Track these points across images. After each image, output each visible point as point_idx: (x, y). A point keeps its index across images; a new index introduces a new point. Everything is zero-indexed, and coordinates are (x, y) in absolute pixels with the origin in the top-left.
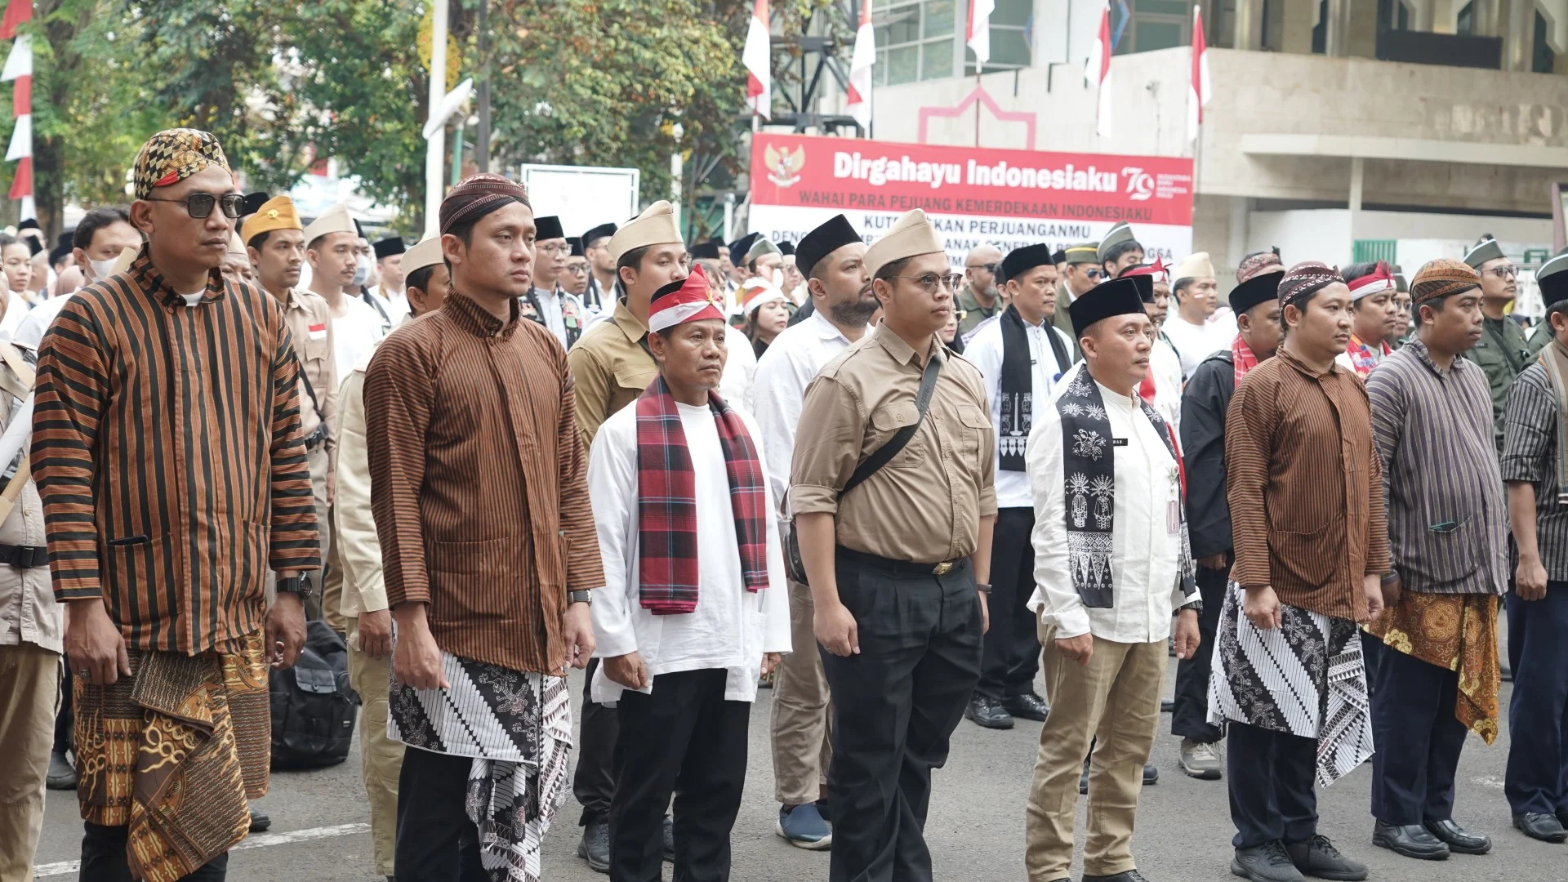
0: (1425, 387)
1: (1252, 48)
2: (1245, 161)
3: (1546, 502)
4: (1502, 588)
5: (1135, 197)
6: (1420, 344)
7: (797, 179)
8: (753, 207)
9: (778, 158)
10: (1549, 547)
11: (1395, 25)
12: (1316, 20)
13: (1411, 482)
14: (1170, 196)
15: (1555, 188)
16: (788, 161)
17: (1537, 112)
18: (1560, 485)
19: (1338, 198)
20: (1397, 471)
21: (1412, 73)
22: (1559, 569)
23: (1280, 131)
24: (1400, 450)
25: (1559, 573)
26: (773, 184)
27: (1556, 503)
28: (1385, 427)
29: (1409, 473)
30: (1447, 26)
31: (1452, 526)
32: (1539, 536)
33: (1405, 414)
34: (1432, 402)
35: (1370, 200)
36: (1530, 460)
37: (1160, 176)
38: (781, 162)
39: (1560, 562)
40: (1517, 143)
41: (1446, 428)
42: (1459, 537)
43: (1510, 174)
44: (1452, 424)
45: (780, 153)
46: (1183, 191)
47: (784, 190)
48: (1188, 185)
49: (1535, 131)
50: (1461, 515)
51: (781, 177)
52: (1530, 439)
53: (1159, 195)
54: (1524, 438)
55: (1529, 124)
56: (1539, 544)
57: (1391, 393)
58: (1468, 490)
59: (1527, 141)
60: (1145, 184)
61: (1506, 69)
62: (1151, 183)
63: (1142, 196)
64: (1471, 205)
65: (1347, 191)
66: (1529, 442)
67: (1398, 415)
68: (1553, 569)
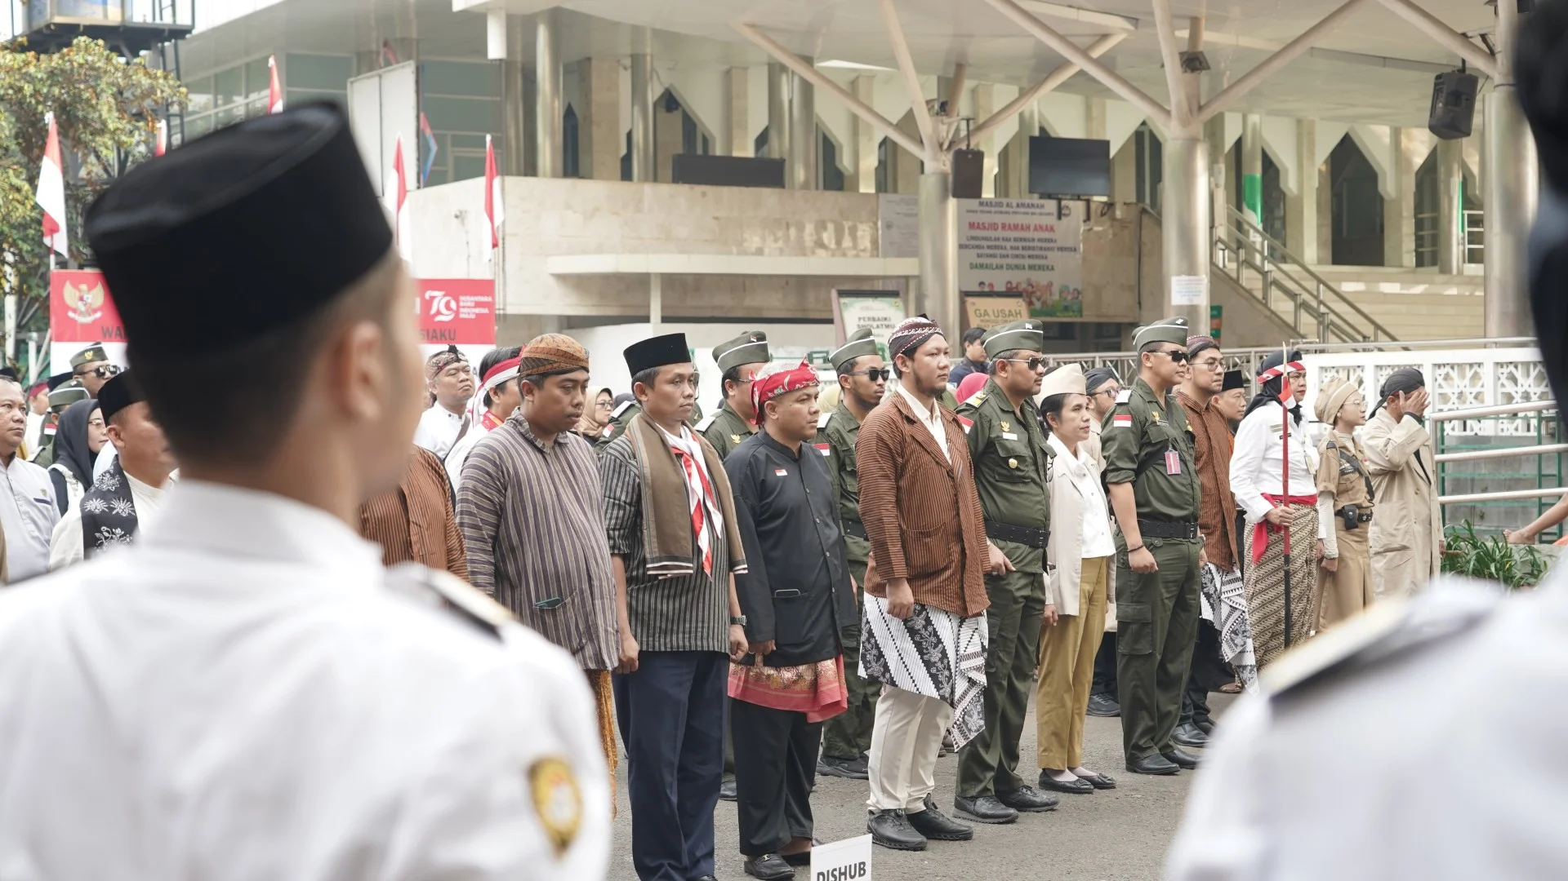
0: (527, 462)
1: (554, 175)
2: (552, 282)
3: (635, 573)
4: (612, 662)
5: (439, 318)
6: (522, 418)
7: (98, 315)
8: (54, 345)
9: (78, 294)
10: (640, 617)
11: (700, 151)
12: (623, 151)
13: (515, 559)
14: (473, 316)
15: (834, 294)
16: (89, 297)
17: (821, 226)
18: (648, 556)
19: (641, 313)
20: (500, 547)
21: (704, 194)
22: (651, 639)
23: (584, 252)
24: (503, 527)
25: (651, 643)
26: (74, 321)
27: (644, 573)
28: (486, 504)
29: (513, 549)
30: (746, 150)
31: (557, 602)
32: (630, 606)
33: (506, 490)
34: (533, 477)
35: (669, 314)
36: (617, 533)
37: (462, 298)
38: (81, 299)
39: (651, 631)
40: (804, 255)
41: (549, 503)
42: (565, 613)
43: (801, 283)
44: (555, 498)
45: (79, 290)
46: (485, 311)
47: (85, 326)
48: (490, 305)
49: (820, 244)
50: (566, 591)
51: (81, 314)
52: (615, 512)
53: (462, 316)
54: (609, 511)
55: (815, 237)
56: (630, 615)
57: (491, 469)
58: (572, 565)
59: (813, 253)
60: (448, 306)
61: (793, 187)
62: (453, 305)
63: (446, 317)
64: (766, 315)
65: (648, 306)
66: (615, 515)
67: (499, 491)
68: (645, 639)
